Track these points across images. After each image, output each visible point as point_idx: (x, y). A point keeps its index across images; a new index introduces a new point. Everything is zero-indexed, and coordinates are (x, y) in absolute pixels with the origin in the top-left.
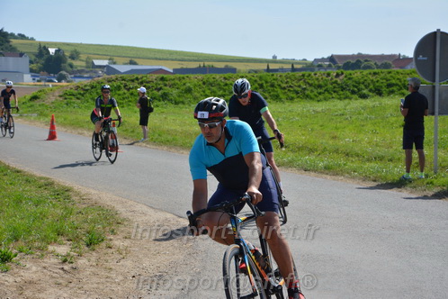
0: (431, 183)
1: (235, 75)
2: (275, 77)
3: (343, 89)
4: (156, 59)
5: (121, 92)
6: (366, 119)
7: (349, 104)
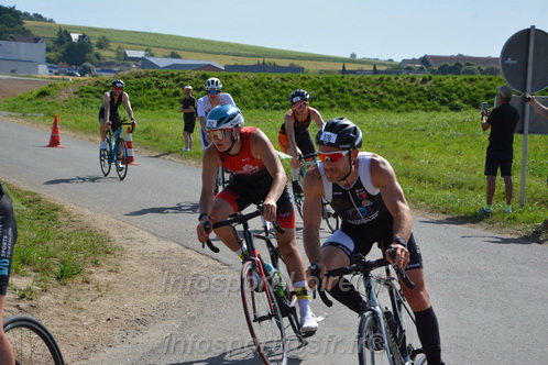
0: (514, 218)
1: (296, 75)
2: (345, 80)
3: (430, 98)
4: (205, 52)
5: (151, 91)
6: (452, 136)
7: (434, 116)
